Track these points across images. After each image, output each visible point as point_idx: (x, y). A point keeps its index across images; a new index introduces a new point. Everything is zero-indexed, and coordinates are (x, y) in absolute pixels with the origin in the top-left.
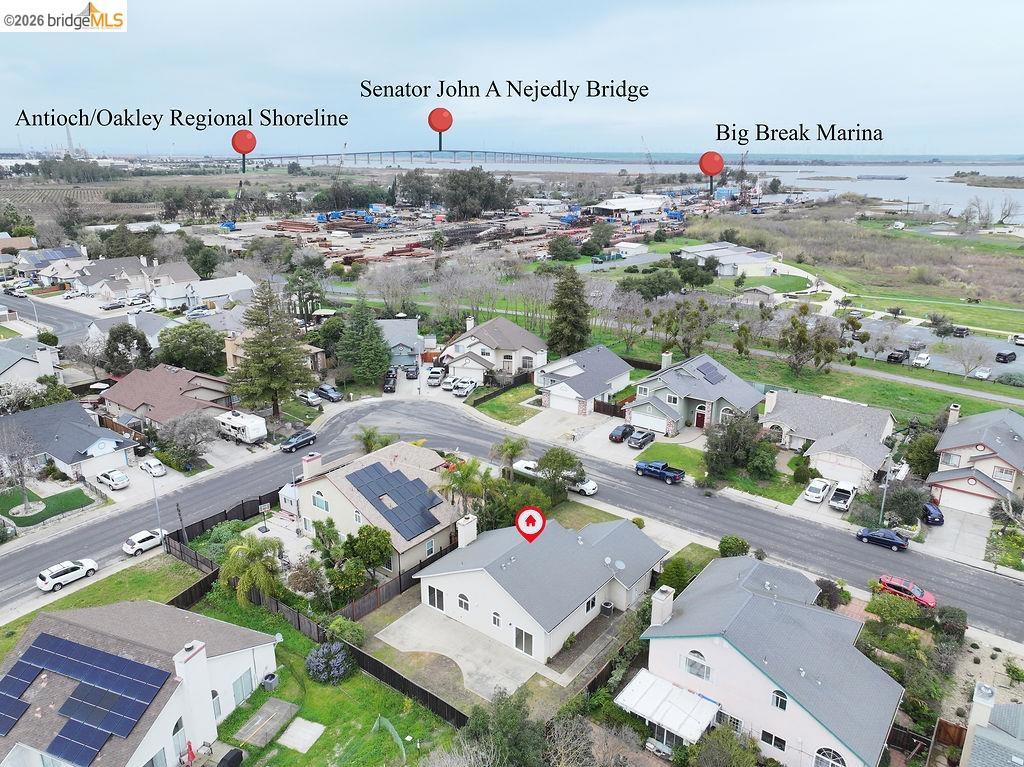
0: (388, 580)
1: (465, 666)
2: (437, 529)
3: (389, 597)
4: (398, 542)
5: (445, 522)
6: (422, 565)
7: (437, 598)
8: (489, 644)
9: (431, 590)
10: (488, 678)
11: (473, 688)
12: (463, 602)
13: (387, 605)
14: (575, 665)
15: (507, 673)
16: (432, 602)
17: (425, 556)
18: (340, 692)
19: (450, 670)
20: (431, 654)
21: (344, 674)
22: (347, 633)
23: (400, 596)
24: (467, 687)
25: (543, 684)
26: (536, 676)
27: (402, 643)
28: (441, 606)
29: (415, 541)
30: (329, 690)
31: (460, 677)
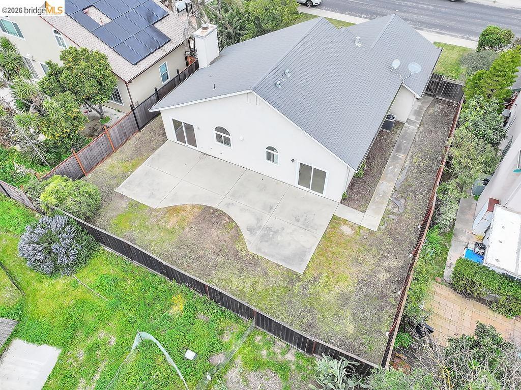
0: (121, 115)
1: (243, 219)
2: (168, 47)
3: (125, 137)
4: (120, 66)
5: (177, 39)
6: (159, 95)
7: (186, 133)
8: (264, 183)
9: (177, 124)
10: (276, 232)
11: (259, 249)
12: (223, 136)
13: (125, 148)
14: (375, 197)
15: (298, 221)
16: (180, 137)
17: (160, 84)
18: (76, 285)
19: (224, 227)
20: (194, 206)
21: (78, 258)
22: (70, 201)
23: (139, 134)
24: (252, 249)
25: (347, 230)
26: (335, 221)
27: (152, 195)
28: (192, 142)
29: (144, 65)
30: (60, 282)
31: (238, 236)
